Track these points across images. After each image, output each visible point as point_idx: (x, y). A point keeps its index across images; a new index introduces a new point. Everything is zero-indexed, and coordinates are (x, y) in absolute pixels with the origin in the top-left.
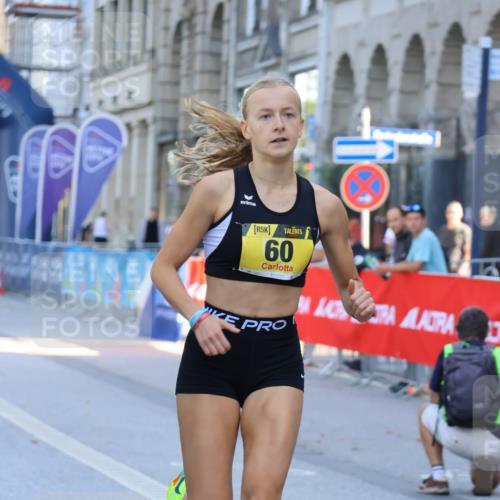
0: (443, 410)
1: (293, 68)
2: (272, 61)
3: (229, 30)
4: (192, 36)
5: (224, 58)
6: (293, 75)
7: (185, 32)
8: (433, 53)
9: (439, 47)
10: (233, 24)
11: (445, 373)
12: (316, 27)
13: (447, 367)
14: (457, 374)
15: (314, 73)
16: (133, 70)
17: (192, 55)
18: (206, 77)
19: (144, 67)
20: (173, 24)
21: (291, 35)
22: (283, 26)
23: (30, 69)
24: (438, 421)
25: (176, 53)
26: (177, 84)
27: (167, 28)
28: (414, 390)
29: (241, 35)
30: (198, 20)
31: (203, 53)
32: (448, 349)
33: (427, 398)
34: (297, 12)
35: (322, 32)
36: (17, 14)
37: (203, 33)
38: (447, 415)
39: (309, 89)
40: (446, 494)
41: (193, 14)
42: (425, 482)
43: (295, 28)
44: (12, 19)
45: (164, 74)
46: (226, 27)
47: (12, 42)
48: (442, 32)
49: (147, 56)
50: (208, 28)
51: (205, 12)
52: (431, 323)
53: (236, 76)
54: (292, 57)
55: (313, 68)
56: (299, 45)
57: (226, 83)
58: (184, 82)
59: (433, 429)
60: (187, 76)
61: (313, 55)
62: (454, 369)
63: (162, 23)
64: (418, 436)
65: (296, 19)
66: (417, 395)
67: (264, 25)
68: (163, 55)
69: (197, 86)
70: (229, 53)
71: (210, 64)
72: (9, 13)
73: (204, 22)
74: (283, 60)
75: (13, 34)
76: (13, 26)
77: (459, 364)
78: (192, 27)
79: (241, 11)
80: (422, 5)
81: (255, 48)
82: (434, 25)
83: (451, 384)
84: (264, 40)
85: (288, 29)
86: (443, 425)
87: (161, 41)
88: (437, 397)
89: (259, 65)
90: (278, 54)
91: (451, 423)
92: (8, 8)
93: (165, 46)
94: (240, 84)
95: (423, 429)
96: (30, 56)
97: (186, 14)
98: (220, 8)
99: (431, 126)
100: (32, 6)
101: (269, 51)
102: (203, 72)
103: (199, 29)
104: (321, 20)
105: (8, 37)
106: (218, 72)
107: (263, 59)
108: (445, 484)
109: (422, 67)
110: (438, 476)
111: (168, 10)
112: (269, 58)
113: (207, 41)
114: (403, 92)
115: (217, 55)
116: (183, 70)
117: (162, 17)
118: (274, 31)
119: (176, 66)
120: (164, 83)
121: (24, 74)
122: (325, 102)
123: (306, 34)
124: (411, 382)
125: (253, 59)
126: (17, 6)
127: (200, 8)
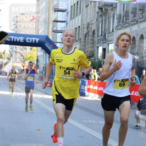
0: (140, 111)
1: (108, 43)
2: (105, 41)
3: (96, 35)
4: (88, 36)
5: (95, 41)
6: (109, 44)
7: (87, 35)
8: (137, 40)
9: (139, 39)
10: (97, 34)
11: (141, 104)
12: (113, 35)
13: (141, 103)
14: (143, 104)
15: (113, 44)
16: (76, 43)
17: (88, 40)
18: (91, 44)
19: (79, 42)
20: (85, 34)
21: (108, 36)
22: (107, 34)
23: (56, 43)
24: (139, 114)
25: (85, 39)
26: (85, 46)
27: (83, 35)
28: (133, 107)
29: (98, 36)
30: (90, 33)
31: (90, 39)
32: (141, 99)
33: (137, 109)
34: (110, 32)
35: (115, 35)
36: (54, 32)
37: (91, 36)
38: (141, 113)
39: (112, 47)
40: (140, 128)
41: (89, 32)
42: (136, 126)
43: (109, 35)
44: (53, 33)
45: (83, 44)
46: (95, 34)
47: (53, 37)
48: (139, 36)
49: (79, 40)
50: (92, 35)
51: (91, 32)
52: (137, 94)
53: (97, 44)
54: (108, 41)
55: (113, 43)
56: (110, 38)
57: (95, 46)
58: (86, 45)
59: (138, 115)
60: (87, 44)
61: (113, 40)
62: (143, 103)
63: (82, 34)
64: (135, 117)
65: (109, 33)
66: (134, 108)
67: (103, 34)
68: (82, 40)
69: (89, 46)
70: (96, 40)
71: (92, 42)
72: (52, 32)
73: (91, 34)
74: (107, 41)
75: (53, 36)
76: (53, 34)
77: (143, 102)
78: (88, 34)
79: (98, 31)
80: (135, 31)
81: (101, 39)
82: (138, 35)
83: (142, 106)
84: (103, 37)
85: (108, 35)
86: (140, 115)
87: (82, 37)
88: (139, 109)
89: (102, 42)
90: (106, 40)
91: (141, 114)
92: (52, 31)
93: (83, 38)
94: (98, 46)
95: (136, 115)
96: (56, 40)
97: (87, 32)
98: (94, 31)
99: (137, 55)
100: (57, 30)
101: (104, 39)
102: (90, 43)
103: (90, 35)
104: (115, 33)
105: (52, 36)
106: (94, 43)
107: (102, 41)
108: (140, 126)
109: (135, 43)
110: (138, 125)
111: (84, 31)
112: (104, 41)
113: (91, 37)
114: (131, 48)
115: (94, 40)
116: (87, 43)
117: (82, 32)
118: (105, 35)
119: (85, 42)
120: (82, 46)
121: (55, 43)
122: (115, 50)
123: (111, 36)
124: (133, 106)
125: (101, 41)
126: (54, 30)
127: (90, 31)
